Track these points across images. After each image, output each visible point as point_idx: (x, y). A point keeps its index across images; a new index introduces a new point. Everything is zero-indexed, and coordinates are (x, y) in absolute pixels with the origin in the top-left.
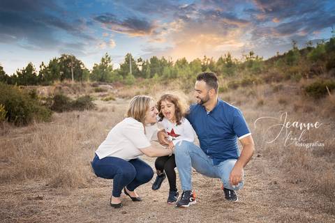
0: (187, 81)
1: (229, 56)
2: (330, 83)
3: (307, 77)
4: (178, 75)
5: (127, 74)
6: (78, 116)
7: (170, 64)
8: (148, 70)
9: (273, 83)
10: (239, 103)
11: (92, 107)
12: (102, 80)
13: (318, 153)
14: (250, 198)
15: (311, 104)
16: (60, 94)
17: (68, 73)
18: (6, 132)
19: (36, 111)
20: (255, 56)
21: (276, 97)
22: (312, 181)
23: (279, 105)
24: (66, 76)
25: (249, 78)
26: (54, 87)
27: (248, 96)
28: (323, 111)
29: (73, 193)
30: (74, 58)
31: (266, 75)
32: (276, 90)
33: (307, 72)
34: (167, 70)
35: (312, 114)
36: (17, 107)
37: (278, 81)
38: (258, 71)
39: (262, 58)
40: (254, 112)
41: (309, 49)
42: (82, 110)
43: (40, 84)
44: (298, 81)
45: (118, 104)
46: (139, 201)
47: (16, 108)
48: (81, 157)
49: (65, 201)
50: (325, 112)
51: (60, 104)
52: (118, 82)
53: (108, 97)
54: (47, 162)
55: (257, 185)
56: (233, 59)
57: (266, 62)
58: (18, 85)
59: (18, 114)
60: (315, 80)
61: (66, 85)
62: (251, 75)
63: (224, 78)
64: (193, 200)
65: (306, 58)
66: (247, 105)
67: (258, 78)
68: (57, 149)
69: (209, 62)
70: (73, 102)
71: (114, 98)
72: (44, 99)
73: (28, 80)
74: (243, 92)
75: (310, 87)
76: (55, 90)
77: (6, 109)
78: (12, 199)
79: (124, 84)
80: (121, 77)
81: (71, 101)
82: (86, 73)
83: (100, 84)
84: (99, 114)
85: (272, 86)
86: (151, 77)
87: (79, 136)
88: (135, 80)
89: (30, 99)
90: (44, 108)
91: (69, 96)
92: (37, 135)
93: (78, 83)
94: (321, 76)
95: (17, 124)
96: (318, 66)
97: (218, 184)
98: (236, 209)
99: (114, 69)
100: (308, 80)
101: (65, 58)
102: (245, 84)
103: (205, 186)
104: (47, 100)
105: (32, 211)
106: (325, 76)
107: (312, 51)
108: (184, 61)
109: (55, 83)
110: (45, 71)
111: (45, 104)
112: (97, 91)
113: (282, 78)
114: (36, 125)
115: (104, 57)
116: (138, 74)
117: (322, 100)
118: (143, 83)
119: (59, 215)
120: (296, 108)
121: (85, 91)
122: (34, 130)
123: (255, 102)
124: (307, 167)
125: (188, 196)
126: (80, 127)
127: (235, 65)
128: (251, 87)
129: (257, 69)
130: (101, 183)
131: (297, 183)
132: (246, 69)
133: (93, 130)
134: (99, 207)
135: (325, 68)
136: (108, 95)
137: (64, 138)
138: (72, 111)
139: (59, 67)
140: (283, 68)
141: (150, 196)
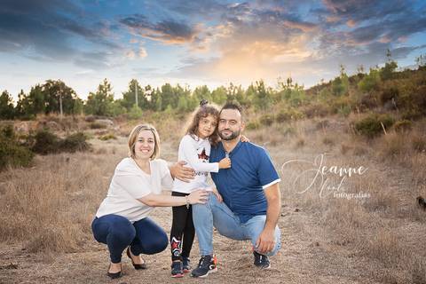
1: (262, 84)
2: (386, 118)
3: (358, 111)
5: (132, 106)
6: (68, 159)
7: (187, 93)
8: (159, 100)
9: (316, 118)
10: (274, 143)
11: (85, 148)
12: (100, 113)
13: (369, 207)
14: (285, 265)
15: (364, 145)
16: (45, 131)
17: (55, 105)
19: (13, 153)
20: (293, 84)
21: (319, 136)
22: (362, 242)
23: (324, 145)
24: (53, 108)
25: (286, 111)
26: (37, 122)
27: (285, 134)
28: (378, 154)
29: (58, 259)
30: (63, 84)
31: (308, 108)
32: (320, 126)
33: (358, 105)
34: (183, 102)
35: (364, 157)
37: (322, 116)
38: (297, 103)
39: (303, 87)
41: (361, 76)
42: (73, 152)
43: (18, 118)
44: (346, 116)
45: (120, 143)
46: (144, 268)
48: (69, 213)
49: (47, 270)
50: (380, 155)
51: (44, 144)
52: (120, 116)
53: (107, 135)
54: (24, 219)
55: (294, 247)
56: (266, 87)
57: (308, 91)
60: (369, 115)
61: (52, 119)
62: (289, 108)
63: (255, 111)
64: (213, 268)
65: (356, 87)
66: (284, 145)
67: (297, 112)
68: (38, 202)
69: (236, 92)
70: (62, 140)
71: (115, 135)
72: (23, 137)
73: (3, 113)
74: (279, 130)
75: (362, 124)
76: (38, 126)
79: (129, 118)
80: (124, 109)
81: (58, 140)
82: (78, 104)
83: (97, 118)
84: (95, 157)
85: (314, 122)
86: (163, 109)
87: (68, 186)
88: (142, 113)
89: (4, 137)
90: (22, 148)
91: (56, 133)
92: (12, 184)
93: (68, 117)
94: (375, 109)
96: (371, 97)
97: (247, 247)
98: (268, 279)
99: (115, 99)
100: (359, 115)
101: (51, 85)
102: (281, 119)
103: (228, 249)
104: (27, 138)
106: (380, 109)
107: (364, 79)
108: (205, 90)
109: (38, 117)
110: (25, 101)
111: (23, 145)
112: (93, 127)
113: (327, 112)
114: (11, 170)
115: (103, 84)
116: (145, 105)
117: (376, 140)
118: (153, 118)
120: (344, 150)
121: (77, 127)
122: (9, 178)
123: (294, 142)
124: (356, 224)
125: (207, 262)
126: (69, 173)
127: (269, 96)
128: (289, 123)
129: (297, 101)
130: (96, 246)
131: (343, 244)
132: (283, 101)
133: (87, 177)
134: (91, 276)
135: (379, 100)
136: (107, 132)
137: (47, 188)
138: (60, 153)
139: (43, 98)
140: (329, 100)
141: (158, 262)
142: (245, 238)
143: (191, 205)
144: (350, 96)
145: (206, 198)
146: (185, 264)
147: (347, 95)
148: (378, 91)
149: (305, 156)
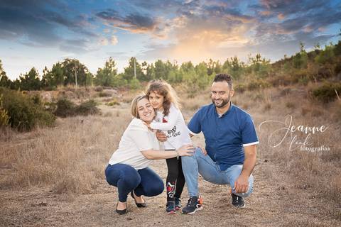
0: (193, 85)
1: (236, 59)
2: (339, 86)
3: (315, 80)
4: (184, 79)
5: (131, 78)
6: (82, 121)
7: (175, 68)
8: (153, 74)
9: (280, 87)
10: (246, 107)
11: (96, 112)
12: (107, 84)
13: (325, 158)
14: (257, 204)
15: (320, 108)
16: (63, 99)
17: (71, 78)
18: (9, 138)
19: (39, 116)
20: (261, 59)
21: (283, 101)
22: (321, 186)
23: (287, 108)
24: (70, 80)
25: (256, 81)
26: (58, 92)
27: (255, 100)
28: (332, 115)
29: (77, 199)
30: (78, 62)
31: (274, 79)
32: (284, 93)
33: (315, 76)
34: (172, 74)
35: (320, 117)
36: (20, 112)
37: (285, 85)
38: (264, 74)
39: (269, 61)
40: (260, 116)
41: (317, 52)
42: (86, 115)
43: (43, 89)
44: (305, 85)
45: (122, 108)
46: (144, 207)
47: (19, 114)
48: (85, 163)
49: (69, 208)
50: (334, 116)
51: (63, 109)
52: (123, 87)
53: (112, 102)
54: (50, 168)
55: (264, 190)
56: (239, 63)
57: (273, 65)
58: (21, 91)
59: (21, 119)
60: (325, 83)
61: (69, 89)
62: (258, 79)
64: (199, 206)
65: (314, 61)
66: (254, 109)
67: (264, 82)
68: (61, 154)
69: (215, 66)
70: (78, 106)
71: (117, 102)
72: (47, 104)
73: (32, 85)
74: (250, 96)
76: (58, 95)
77: (9, 114)
78: (15, 205)
79: (129, 88)
80: (126, 81)
81: (75, 106)
82: (90, 78)
83: (104, 89)
84: (104, 119)
85: (279, 89)
87: (83, 141)
88: (140, 84)
89: (33, 104)
90: (47, 113)
91: (72, 101)
92: (40, 140)
93: (82, 87)
94: (330, 79)
95: (20, 130)
96: (326, 69)
97: (226, 190)
98: (243, 216)
99: (118, 73)
100: (316, 83)
101: (69, 62)
102: (252, 87)
103: (211, 192)
104: (50, 105)
105: (36, 218)
106: (333, 79)
107: (321, 54)
108: (190, 65)
109: (59, 88)
110: (48, 76)
111: (48, 110)
112: (101, 95)
113: (289, 82)
114: (39, 130)
115: (108, 61)
116: (142, 78)
117: (330, 104)
119: (63, 221)
120: (304, 112)
121: (89, 95)
122: (38, 135)
123: (262, 106)
124: (315, 172)
125: (194, 202)
126: (84, 132)
127: (241, 69)
128: (259, 91)
129: (264, 72)
130: (106, 189)
131: (305, 188)
132: (253, 72)
133: (98, 135)
134: (103, 213)
135: (333, 71)
136: (112, 99)
137: (68, 143)
138: (75, 116)
139: (62, 72)
140: (291, 71)
141: (155, 201)
142: (224, 183)
143: (180, 157)
144: (308, 68)
145: (192, 151)
146: (177, 203)
147: (306, 67)
148: (332, 63)
149: (272, 117)
